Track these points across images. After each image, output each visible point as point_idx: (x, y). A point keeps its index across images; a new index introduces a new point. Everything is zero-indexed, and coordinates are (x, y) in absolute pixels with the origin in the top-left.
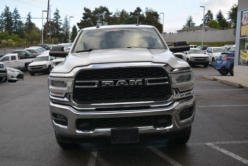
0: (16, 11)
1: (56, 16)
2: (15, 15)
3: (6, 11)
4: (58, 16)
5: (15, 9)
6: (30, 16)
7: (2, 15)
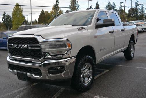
0: (114, 4)
1: (136, 4)
2: (113, 6)
3: (109, 4)
4: (138, 4)
5: (114, 3)
6: (121, 6)
7: (107, 6)
